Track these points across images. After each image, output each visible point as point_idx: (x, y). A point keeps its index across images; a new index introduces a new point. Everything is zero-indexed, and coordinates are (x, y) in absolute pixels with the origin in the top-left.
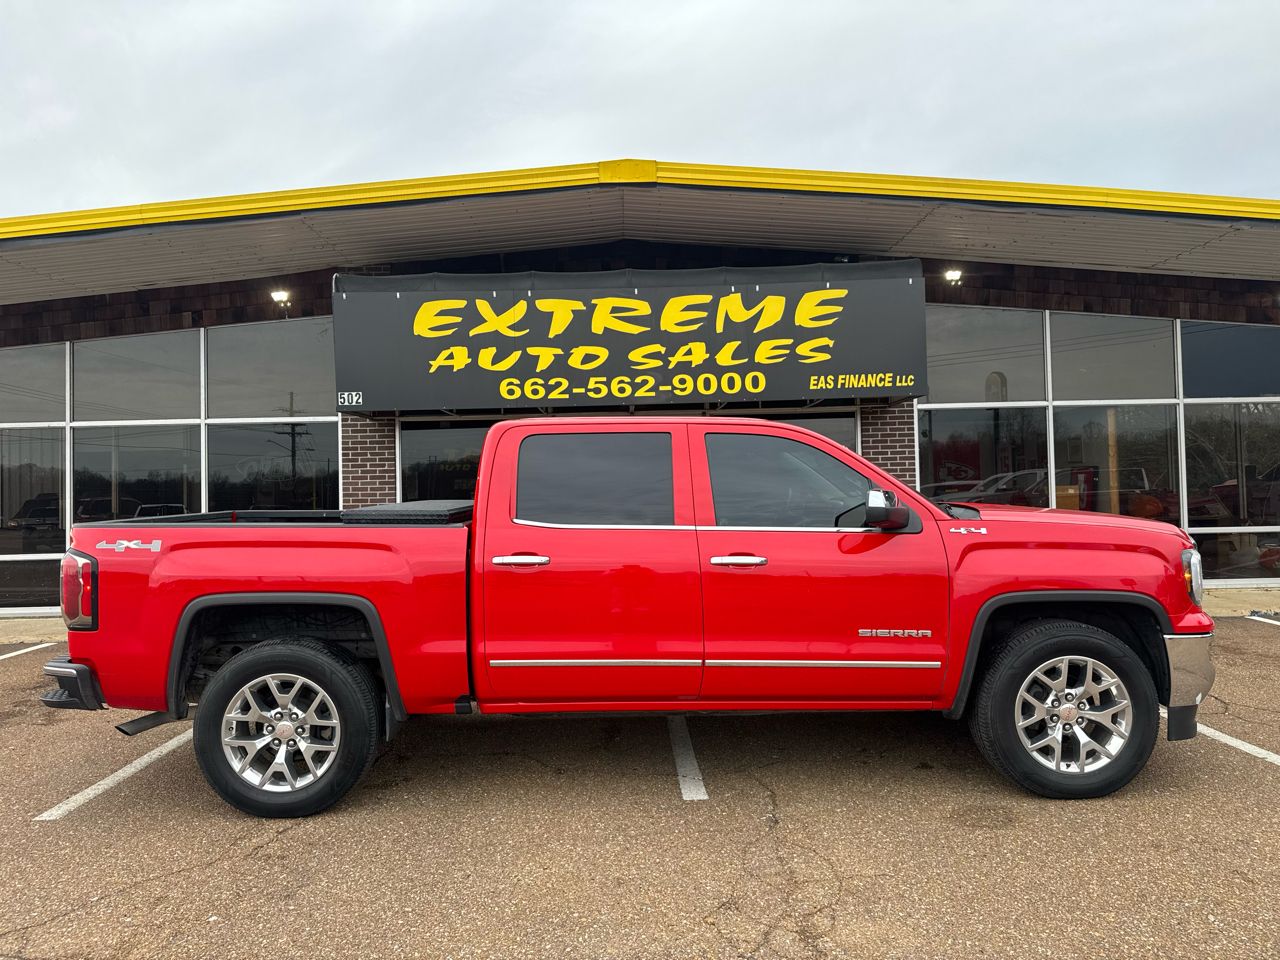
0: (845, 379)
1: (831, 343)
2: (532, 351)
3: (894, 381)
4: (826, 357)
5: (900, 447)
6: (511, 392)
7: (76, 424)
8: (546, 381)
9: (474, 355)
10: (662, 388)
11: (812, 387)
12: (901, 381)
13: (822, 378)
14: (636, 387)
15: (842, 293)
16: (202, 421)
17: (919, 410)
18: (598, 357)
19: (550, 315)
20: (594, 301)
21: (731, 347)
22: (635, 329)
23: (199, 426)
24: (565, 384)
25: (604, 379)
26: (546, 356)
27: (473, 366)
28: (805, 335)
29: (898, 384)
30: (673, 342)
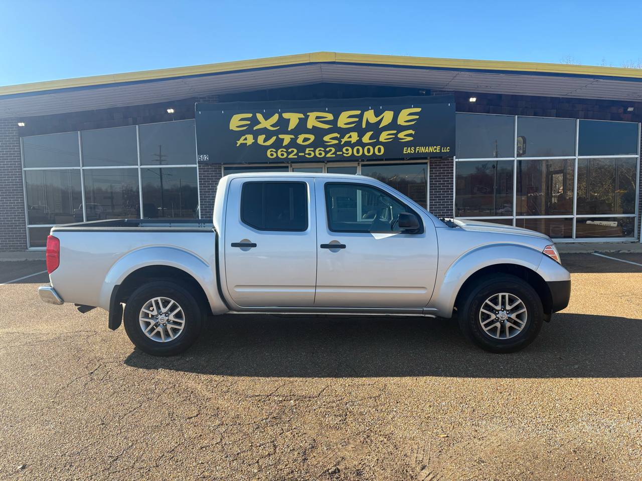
0: (419, 149)
1: (413, 132)
2: (281, 136)
3: (441, 150)
4: (411, 139)
5: (447, 178)
6: (272, 155)
7: (84, 168)
8: (287, 150)
9: (255, 138)
10: (338, 153)
11: (404, 152)
12: (444, 150)
13: (409, 148)
14: (326, 153)
15: (418, 110)
16: (139, 167)
17: (456, 162)
18: (310, 139)
19: (289, 120)
20: (308, 114)
21: (369, 134)
22: (326, 126)
23: (137, 169)
24: (295, 151)
25: (313, 149)
26: (287, 139)
27: (255, 143)
28: (402, 129)
29: (443, 151)
30: (343, 132)
